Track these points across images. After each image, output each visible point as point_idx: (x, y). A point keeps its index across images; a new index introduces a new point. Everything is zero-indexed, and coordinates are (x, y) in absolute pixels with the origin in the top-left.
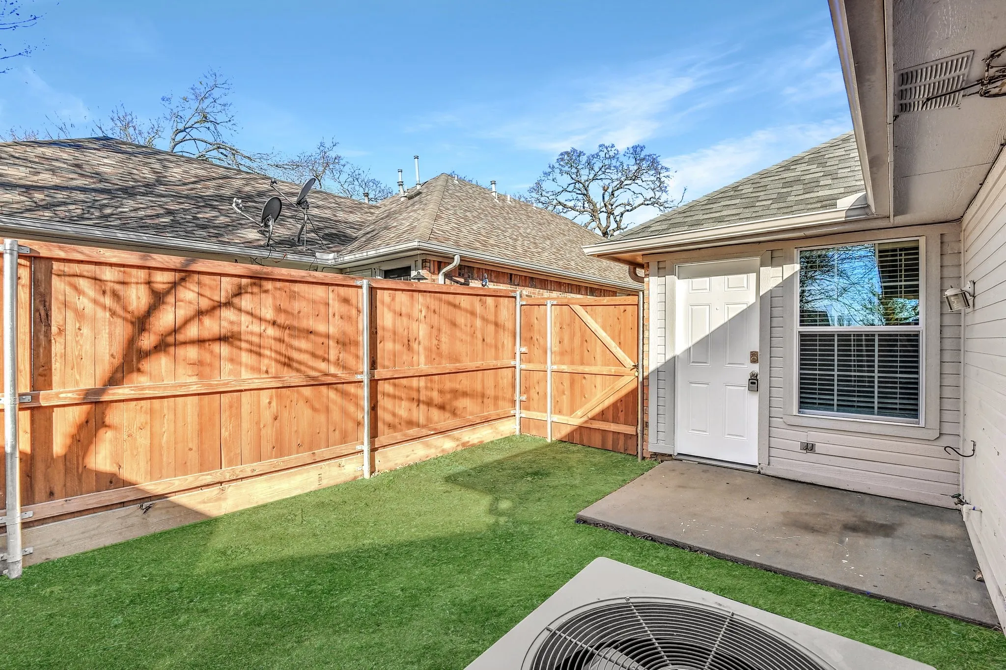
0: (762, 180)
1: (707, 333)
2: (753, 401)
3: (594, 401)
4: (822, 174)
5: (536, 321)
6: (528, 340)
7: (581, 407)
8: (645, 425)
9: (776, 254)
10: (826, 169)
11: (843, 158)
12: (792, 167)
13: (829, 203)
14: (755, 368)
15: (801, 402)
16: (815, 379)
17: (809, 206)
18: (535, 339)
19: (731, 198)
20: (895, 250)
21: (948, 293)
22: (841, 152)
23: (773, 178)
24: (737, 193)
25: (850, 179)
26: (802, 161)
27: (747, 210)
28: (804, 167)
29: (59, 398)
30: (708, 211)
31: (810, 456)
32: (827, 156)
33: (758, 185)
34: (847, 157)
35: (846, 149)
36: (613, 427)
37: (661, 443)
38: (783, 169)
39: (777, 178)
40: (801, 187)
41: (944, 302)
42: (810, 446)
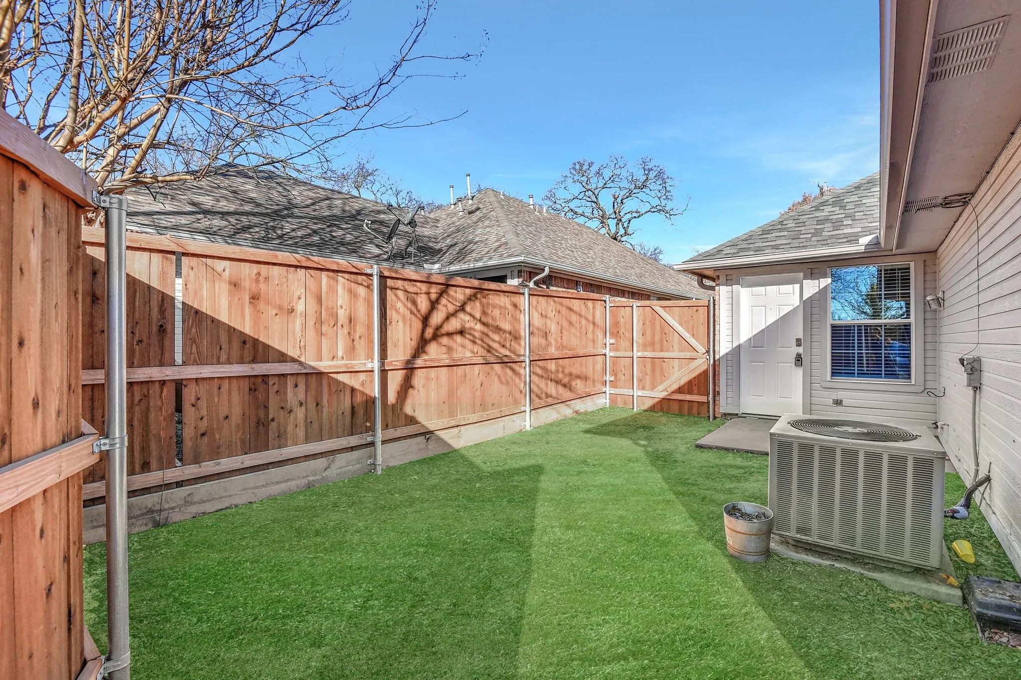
0: (801, 217)
1: (764, 327)
2: (798, 374)
3: (673, 378)
4: (844, 215)
5: (622, 319)
6: (616, 334)
7: (661, 383)
8: (716, 394)
9: (814, 271)
10: (847, 212)
11: (857, 203)
12: (821, 208)
13: (853, 239)
14: (800, 350)
15: (832, 373)
16: (842, 356)
17: (839, 241)
18: (621, 333)
19: (781, 230)
20: (895, 270)
21: (928, 298)
22: (855, 198)
23: (808, 216)
24: (783, 227)
25: (864, 221)
26: (828, 203)
27: (795, 241)
28: (830, 208)
29: (392, 365)
30: (765, 240)
31: (839, 408)
32: (845, 201)
33: (798, 221)
34: (860, 203)
35: (859, 195)
36: (688, 397)
37: (730, 406)
38: (814, 209)
39: (811, 216)
40: (830, 225)
41: (926, 304)
42: (839, 402)
